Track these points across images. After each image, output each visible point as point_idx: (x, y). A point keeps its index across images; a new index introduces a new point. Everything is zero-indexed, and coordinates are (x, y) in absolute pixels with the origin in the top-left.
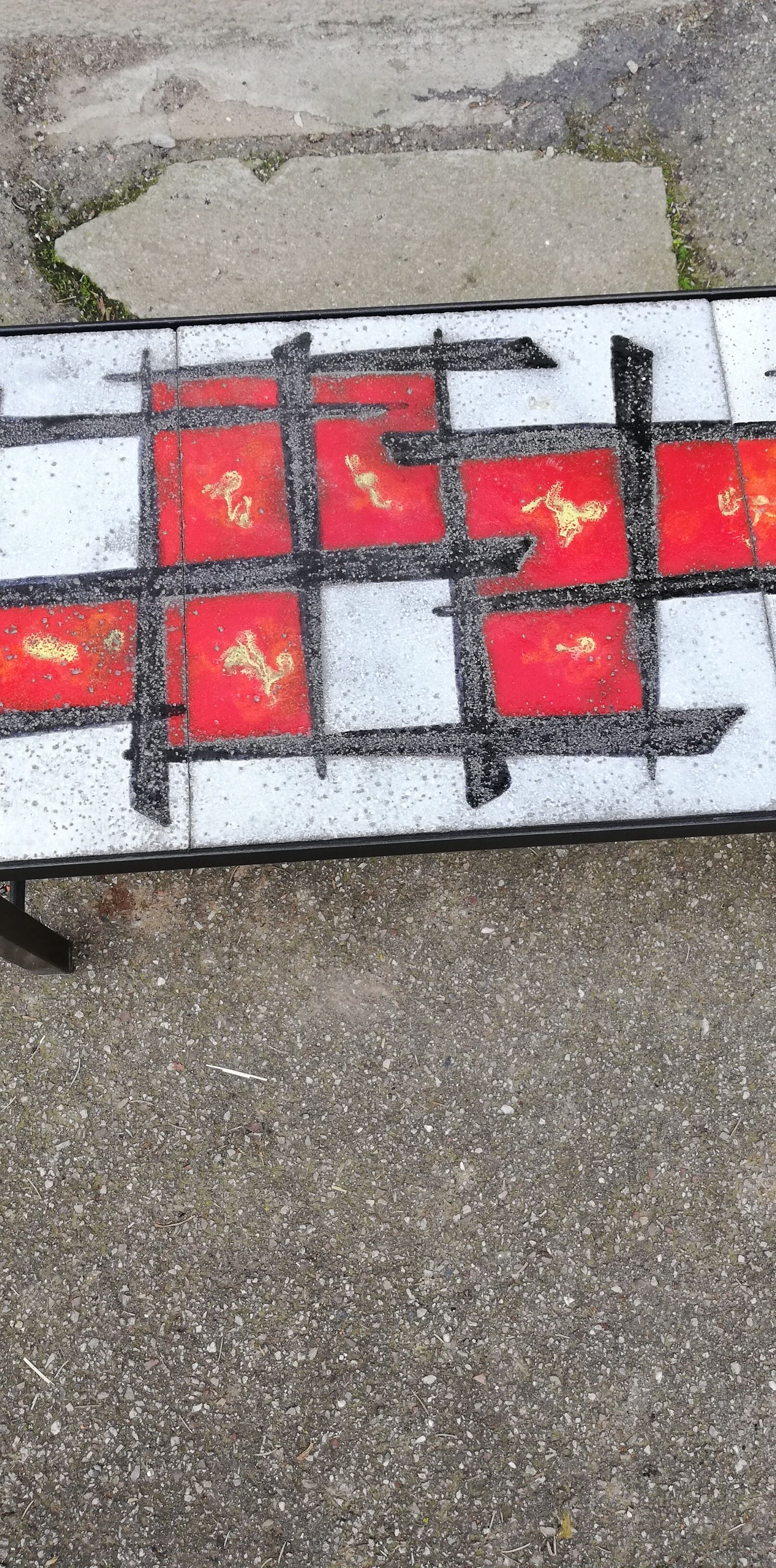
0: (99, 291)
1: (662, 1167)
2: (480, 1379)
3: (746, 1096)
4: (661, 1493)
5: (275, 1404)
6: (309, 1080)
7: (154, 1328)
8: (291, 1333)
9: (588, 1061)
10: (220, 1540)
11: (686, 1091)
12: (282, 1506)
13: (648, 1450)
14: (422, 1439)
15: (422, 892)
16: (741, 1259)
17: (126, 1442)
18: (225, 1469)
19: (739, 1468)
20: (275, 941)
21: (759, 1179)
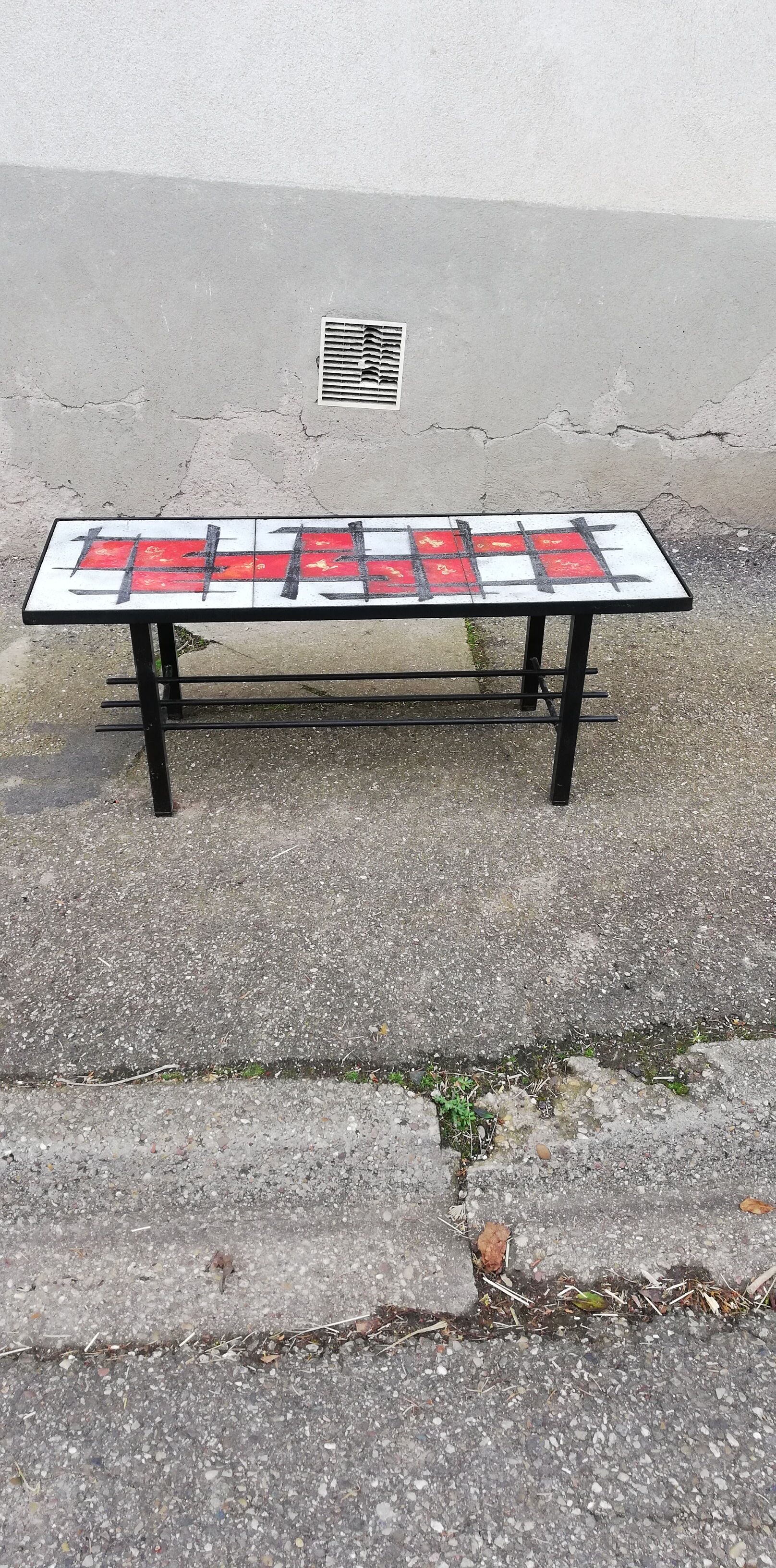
0: (190, 633)
1: (442, 899)
2: (342, 970)
3: (487, 875)
4: (437, 1018)
5: (231, 977)
6: (262, 866)
7: (169, 949)
8: (242, 952)
9: (406, 861)
10: (193, 1029)
11: (456, 873)
12: (229, 1015)
13: (430, 1000)
14: (308, 992)
15: (326, 806)
16: (482, 931)
17: (148, 988)
18: (201, 1001)
19: (480, 1011)
20: (249, 820)
21: (493, 903)
